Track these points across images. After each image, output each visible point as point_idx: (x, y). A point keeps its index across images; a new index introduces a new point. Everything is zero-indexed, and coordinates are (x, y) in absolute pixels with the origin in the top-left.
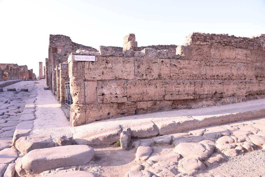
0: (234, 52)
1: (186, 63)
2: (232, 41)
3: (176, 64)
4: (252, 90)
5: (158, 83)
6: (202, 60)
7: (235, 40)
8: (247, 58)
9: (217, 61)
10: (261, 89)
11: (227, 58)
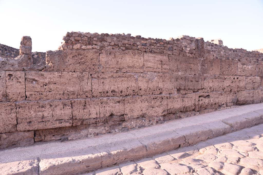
0: (142, 58)
1: (54, 76)
2: (138, 43)
3: (36, 79)
5: (3, 107)
6: (84, 71)
7: (142, 42)
8: (163, 66)
9: (111, 72)
11: (129, 67)
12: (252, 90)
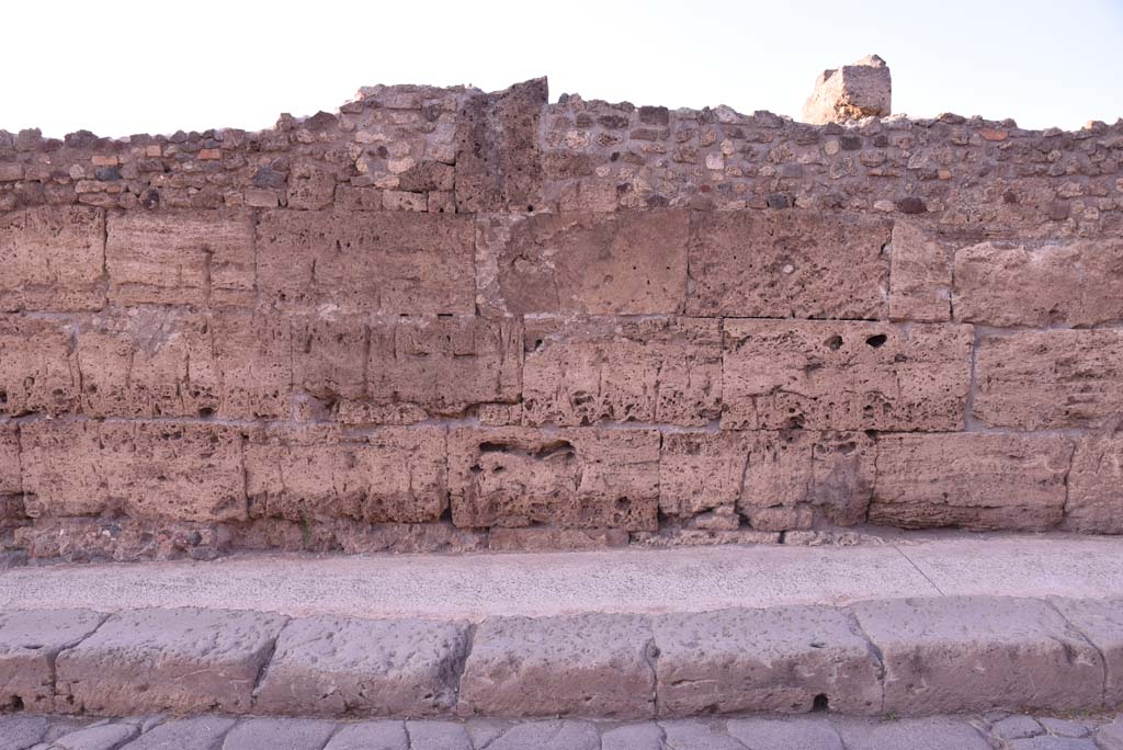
2: (76, 171)
4: (275, 488)
7: (96, 160)
8: (214, 276)
10: (374, 489)
11: (29, 286)
12: (1056, 427)
